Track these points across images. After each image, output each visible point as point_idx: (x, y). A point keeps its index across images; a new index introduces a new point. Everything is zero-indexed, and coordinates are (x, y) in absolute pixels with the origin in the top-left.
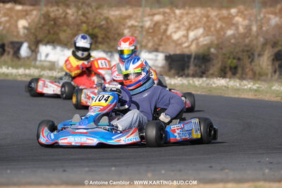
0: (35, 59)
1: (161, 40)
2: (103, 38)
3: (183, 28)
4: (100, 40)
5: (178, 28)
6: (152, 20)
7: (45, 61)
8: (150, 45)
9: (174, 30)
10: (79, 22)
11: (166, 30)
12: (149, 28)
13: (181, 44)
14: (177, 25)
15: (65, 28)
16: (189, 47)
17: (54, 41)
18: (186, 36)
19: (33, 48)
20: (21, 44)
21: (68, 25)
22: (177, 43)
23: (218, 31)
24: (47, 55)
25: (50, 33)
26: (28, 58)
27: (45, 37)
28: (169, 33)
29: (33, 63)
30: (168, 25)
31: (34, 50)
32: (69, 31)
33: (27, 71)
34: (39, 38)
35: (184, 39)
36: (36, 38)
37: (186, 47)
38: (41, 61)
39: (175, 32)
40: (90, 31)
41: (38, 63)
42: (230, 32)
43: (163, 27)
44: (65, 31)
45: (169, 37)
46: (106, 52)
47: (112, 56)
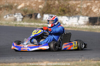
0: (42, 19)
2: (67, 12)
5: (96, 8)
6: (86, 5)
7: (46, 20)
8: (85, 14)
9: (94, 8)
11: (91, 9)
12: (85, 8)
13: (96, 14)
14: (95, 6)
15: (54, 8)
17: (49, 13)
19: (42, 15)
20: (37, 14)
21: (55, 7)
25: (48, 10)
26: (40, 19)
27: (46, 11)
28: (92, 9)
29: (41, 21)
30: (92, 7)
32: (55, 9)
34: (44, 12)
35: (97, 12)
36: (43, 12)
37: (98, 15)
38: (44, 20)
40: (62, 9)
41: (43, 21)
43: (90, 7)
45: (92, 11)
46: (67, 16)
47: (69, 18)
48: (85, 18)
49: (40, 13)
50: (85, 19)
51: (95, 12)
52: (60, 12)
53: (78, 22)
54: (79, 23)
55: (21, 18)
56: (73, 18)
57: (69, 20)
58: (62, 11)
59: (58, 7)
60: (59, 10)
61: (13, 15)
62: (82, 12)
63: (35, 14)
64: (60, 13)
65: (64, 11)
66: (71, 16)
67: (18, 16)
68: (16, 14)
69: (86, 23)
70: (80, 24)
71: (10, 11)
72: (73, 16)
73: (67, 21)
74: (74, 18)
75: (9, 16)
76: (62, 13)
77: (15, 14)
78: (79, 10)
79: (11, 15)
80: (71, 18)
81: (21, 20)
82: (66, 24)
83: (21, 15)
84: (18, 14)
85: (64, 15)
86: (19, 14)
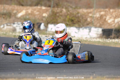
0: (47, 30)
1: (103, 23)
2: (76, 22)
3: (112, 18)
4: (75, 22)
5: (111, 18)
6: (100, 14)
7: (51, 31)
8: (98, 25)
9: (109, 18)
10: (66, 14)
11: (105, 19)
12: (98, 17)
13: (111, 25)
14: (110, 16)
15: (60, 17)
16: (115, 26)
17: (55, 23)
18: (114, 21)
19: (46, 25)
20: (41, 24)
21: (62, 16)
24: (52, 29)
26: (44, 30)
28: (107, 20)
29: (45, 32)
30: (106, 16)
31: (46, 27)
32: (62, 18)
34: (49, 22)
35: (113, 23)
36: (47, 21)
37: (113, 26)
38: (49, 31)
39: (109, 19)
40: (71, 18)
41: (47, 32)
43: (104, 17)
44: (60, 18)
46: (77, 28)
47: (79, 29)
48: (98, 29)
49: (43, 22)
50: (98, 31)
51: (110, 23)
52: (68, 21)
53: (89, 34)
54: (90, 36)
55: (21, 29)
56: (83, 29)
57: (78, 32)
58: (70, 21)
59: (66, 16)
60: (67, 19)
61: (12, 24)
62: (94, 22)
63: (38, 23)
64: (67, 23)
65: (72, 21)
66: (82, 27)
67: (18, 26)
68: (16, 23)
69: (99, 36)
70: (92, 37)
71: (8, 19)
72: (83, 27)
73: (76, 32)
74: (85, 29)
75: (7, 25)
76: (70, 23)
77: (14, 24)
78: (91, 20)
79: (9, 24)
80: (81, 29)
81: (21, 30)
82: (74, 37)
83: (21, 25)
84: (17, 23)
85: (72, 26)
86: (19, 23)
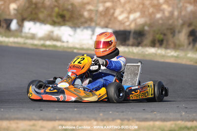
0: (21, 31)
1: (110, 20)
2: (69, 18)
3: (125, 12)
4: (67, 19)
5: (122, 12)
6: (104, 6)
7: (28, 33)
10: (52, 6)
11: (113, 14)
12: (102, 11)
13: (124, 23)
14: (122, 10)
15: (42, 10)
16: (129, 25)
17: (35, 19)
18: (128, 18)
19: (20, 23)
21: (44, 8)
22: (122, 23)
23: (150, 15)
24: (30, 29)
25: (31, 13)
26: (16, 31)
28: (116, 15)
29: (19, 34)
30: (115, 9)
31: (21, 25)
32: (46, 12)
33: (16, 40)
35: (126, 20)
36: (22, 16)
37: (127, 26)
38: (25, 33)
39: (120, 15)
40: (61, 13)
41: (23, 34)
42: (159, 16)
43: (112, 11)
44: (42, 12)
45: (116, 18)
46: (71, 27)
47: (75, 31)
49: (15, 18)
51: (122, 20)
52: (57, 17)
53: (91, 38)
56: (82, 30)
57: (74, 34)
58: (59, 17)
60: (54, 14)
64: (55, 19)
65: (63, 17)
66: (79, 27)
72: (82, 27)
73: (70, 35)
74: (85, 31)
76: (59, 20)
80: (79, 31)
82: (67, 42)
85: (64, 25)
